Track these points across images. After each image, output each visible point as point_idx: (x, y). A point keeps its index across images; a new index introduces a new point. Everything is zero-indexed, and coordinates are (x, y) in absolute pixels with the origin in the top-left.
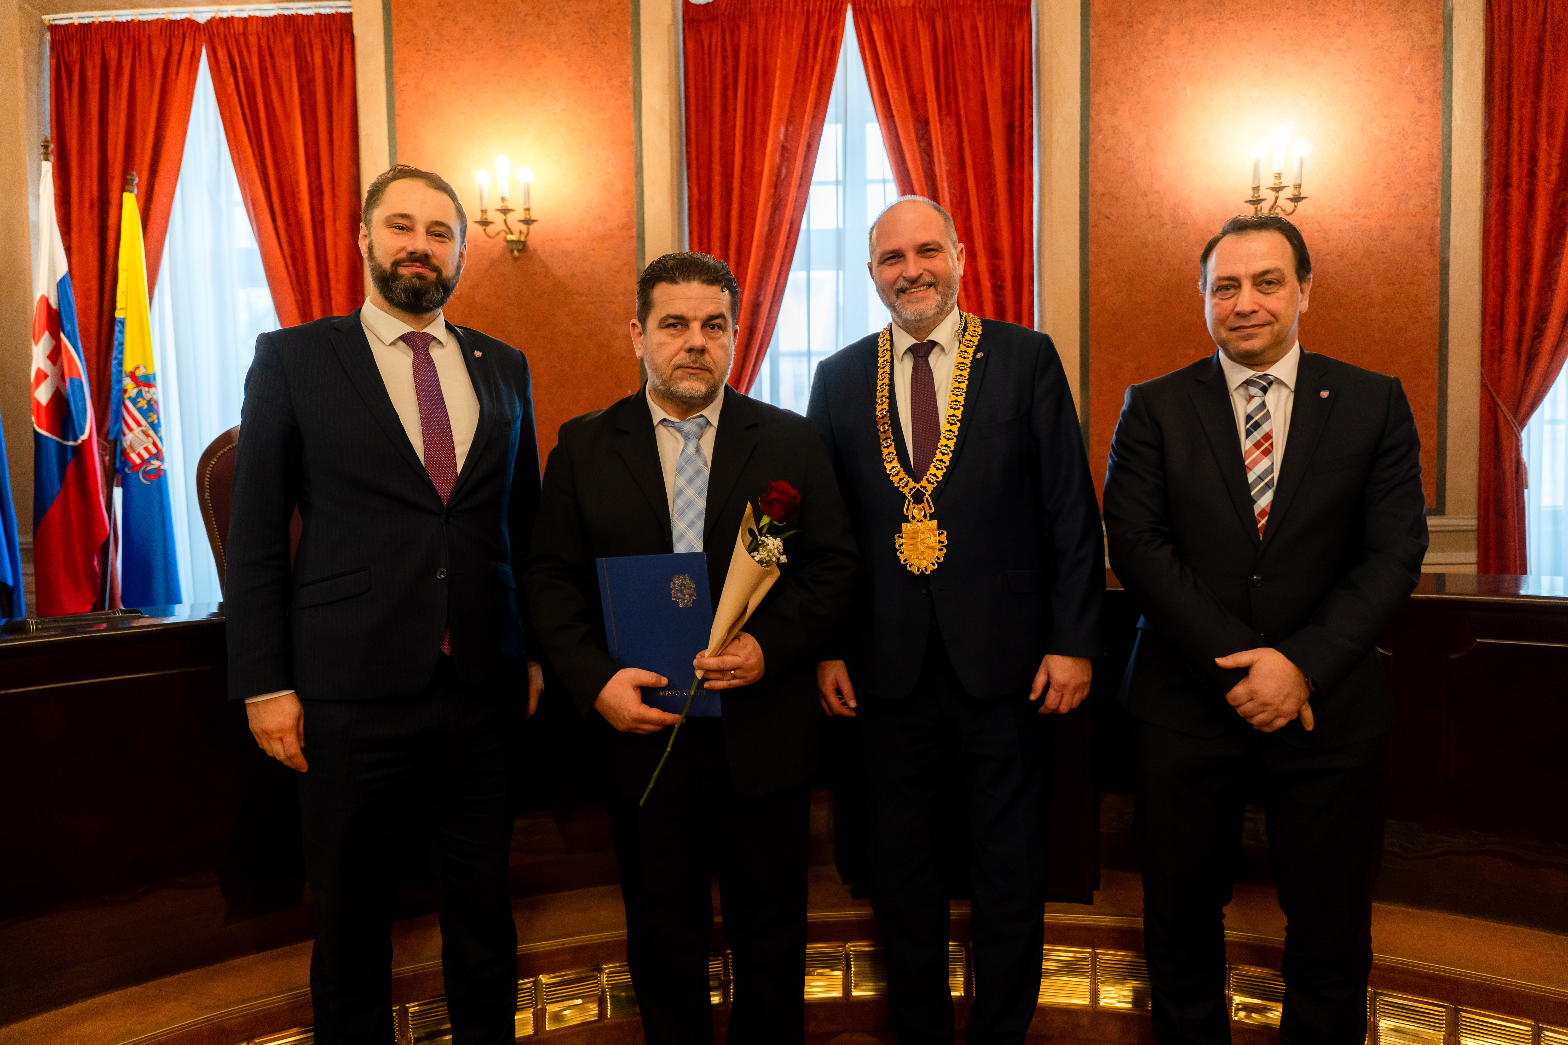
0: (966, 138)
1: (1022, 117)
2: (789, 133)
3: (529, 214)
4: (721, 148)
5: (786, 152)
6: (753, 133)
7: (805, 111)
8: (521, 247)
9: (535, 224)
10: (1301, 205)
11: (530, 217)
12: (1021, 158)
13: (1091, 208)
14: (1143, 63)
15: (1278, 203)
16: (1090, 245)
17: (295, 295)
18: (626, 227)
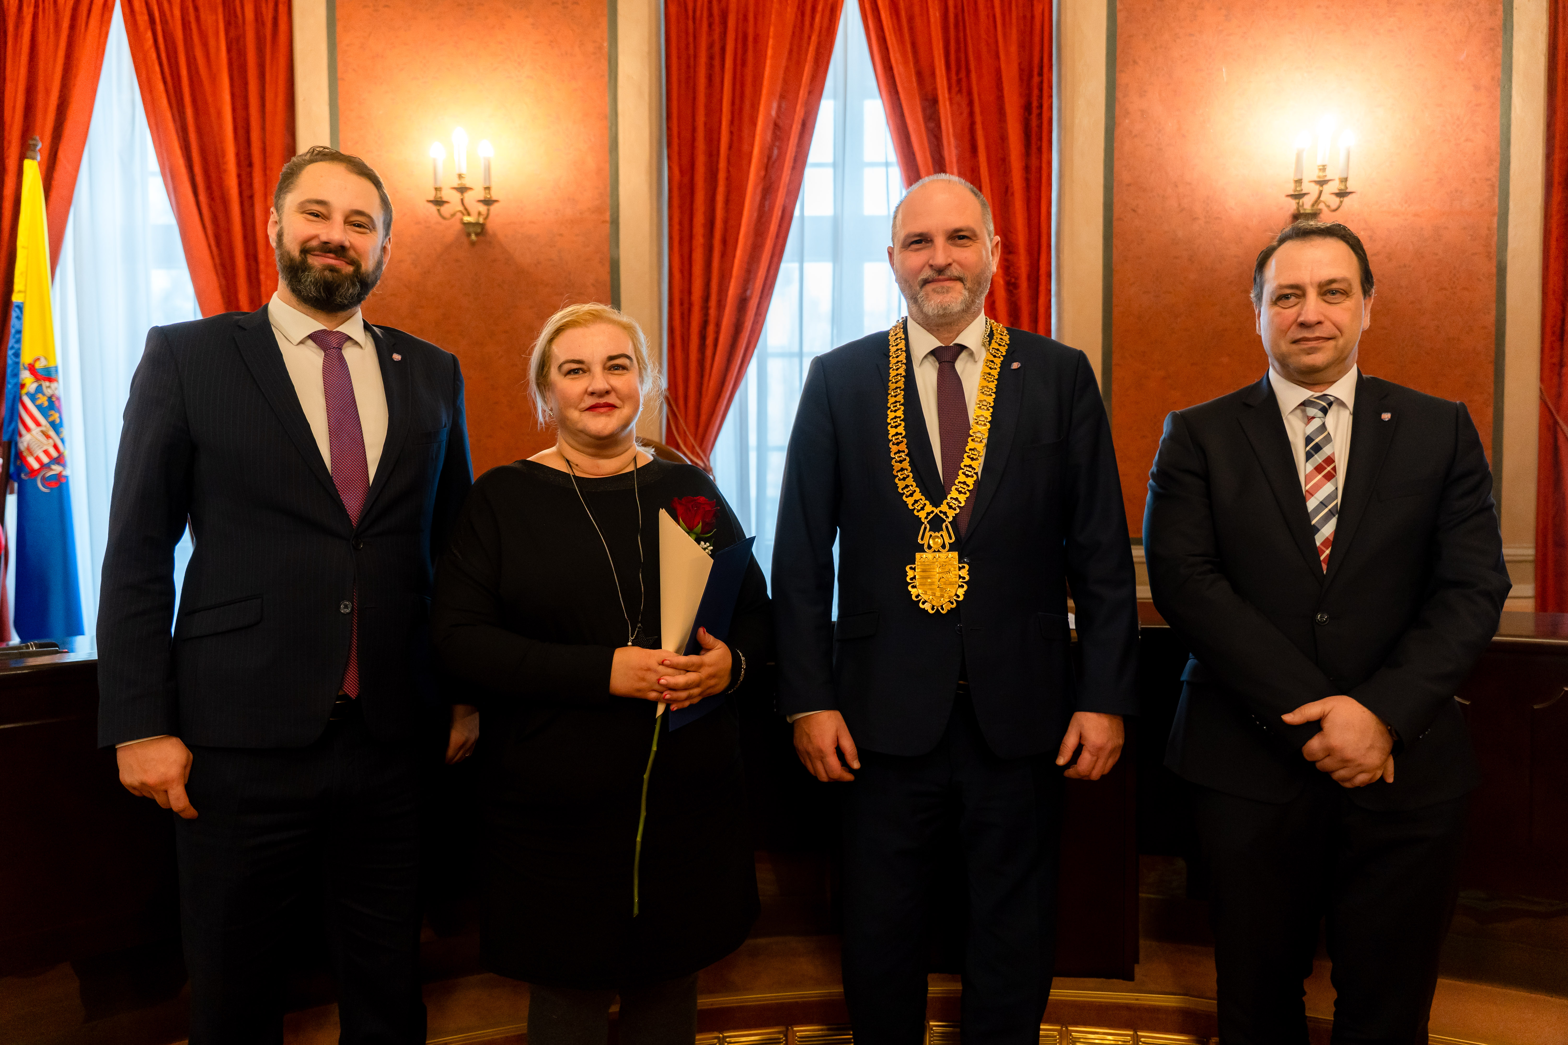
0: (978, 119)
1: (1041, 97)
2: (782, 110)
3: (489, 193)
4: (705, 124)
5: (779, 130)
6: (741, 109)
7: (800, 87)
8: (479, 230)
9: (496, 205)
10: (1347, 200)
11: (491, 197)
12: (1039, 142)
13: (1115, 200)
14: (1175, 41)
15: (1322, 198)
16: (1114, 240)
17: (219, 279)
18: (599, 210)
